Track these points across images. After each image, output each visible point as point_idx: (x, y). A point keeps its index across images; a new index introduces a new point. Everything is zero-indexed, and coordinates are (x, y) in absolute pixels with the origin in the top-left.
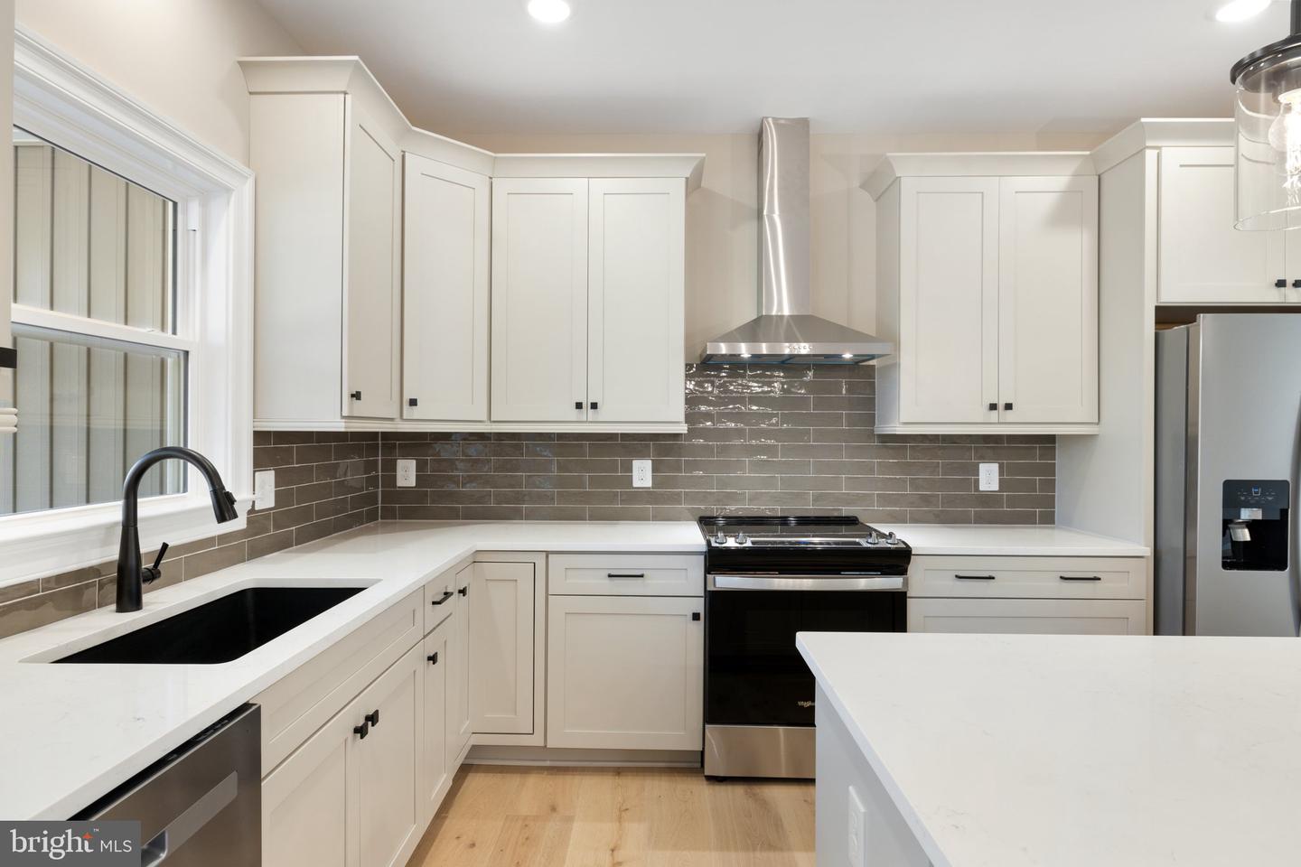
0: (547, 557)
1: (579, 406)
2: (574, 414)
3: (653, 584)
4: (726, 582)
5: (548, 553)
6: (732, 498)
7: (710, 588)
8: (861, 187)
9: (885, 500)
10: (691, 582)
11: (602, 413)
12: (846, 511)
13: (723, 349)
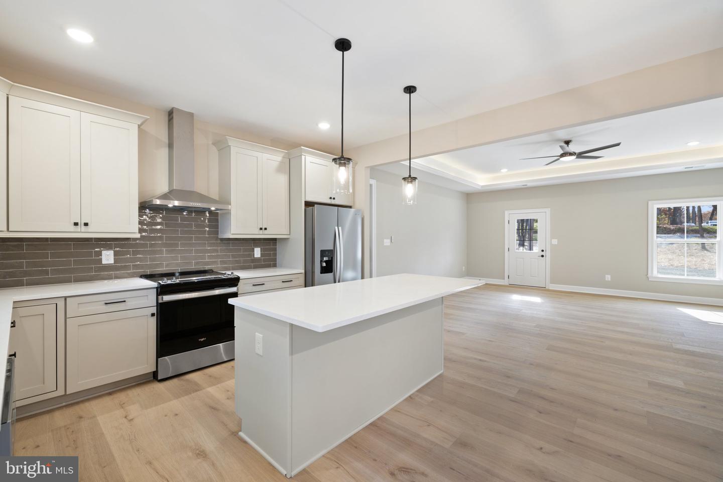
0: (66, 300)
1: (76, 224)
2: (73, 228)
3: (131, 304)
4: (167, 298)
5: (66, 298)
6: (157, 266)
7: (160, 301)
8: (212, 144)
9: (223, 262)
10: (151, 300)
11: (90, 228)
12: (207, 268)
13: (158, 202)
